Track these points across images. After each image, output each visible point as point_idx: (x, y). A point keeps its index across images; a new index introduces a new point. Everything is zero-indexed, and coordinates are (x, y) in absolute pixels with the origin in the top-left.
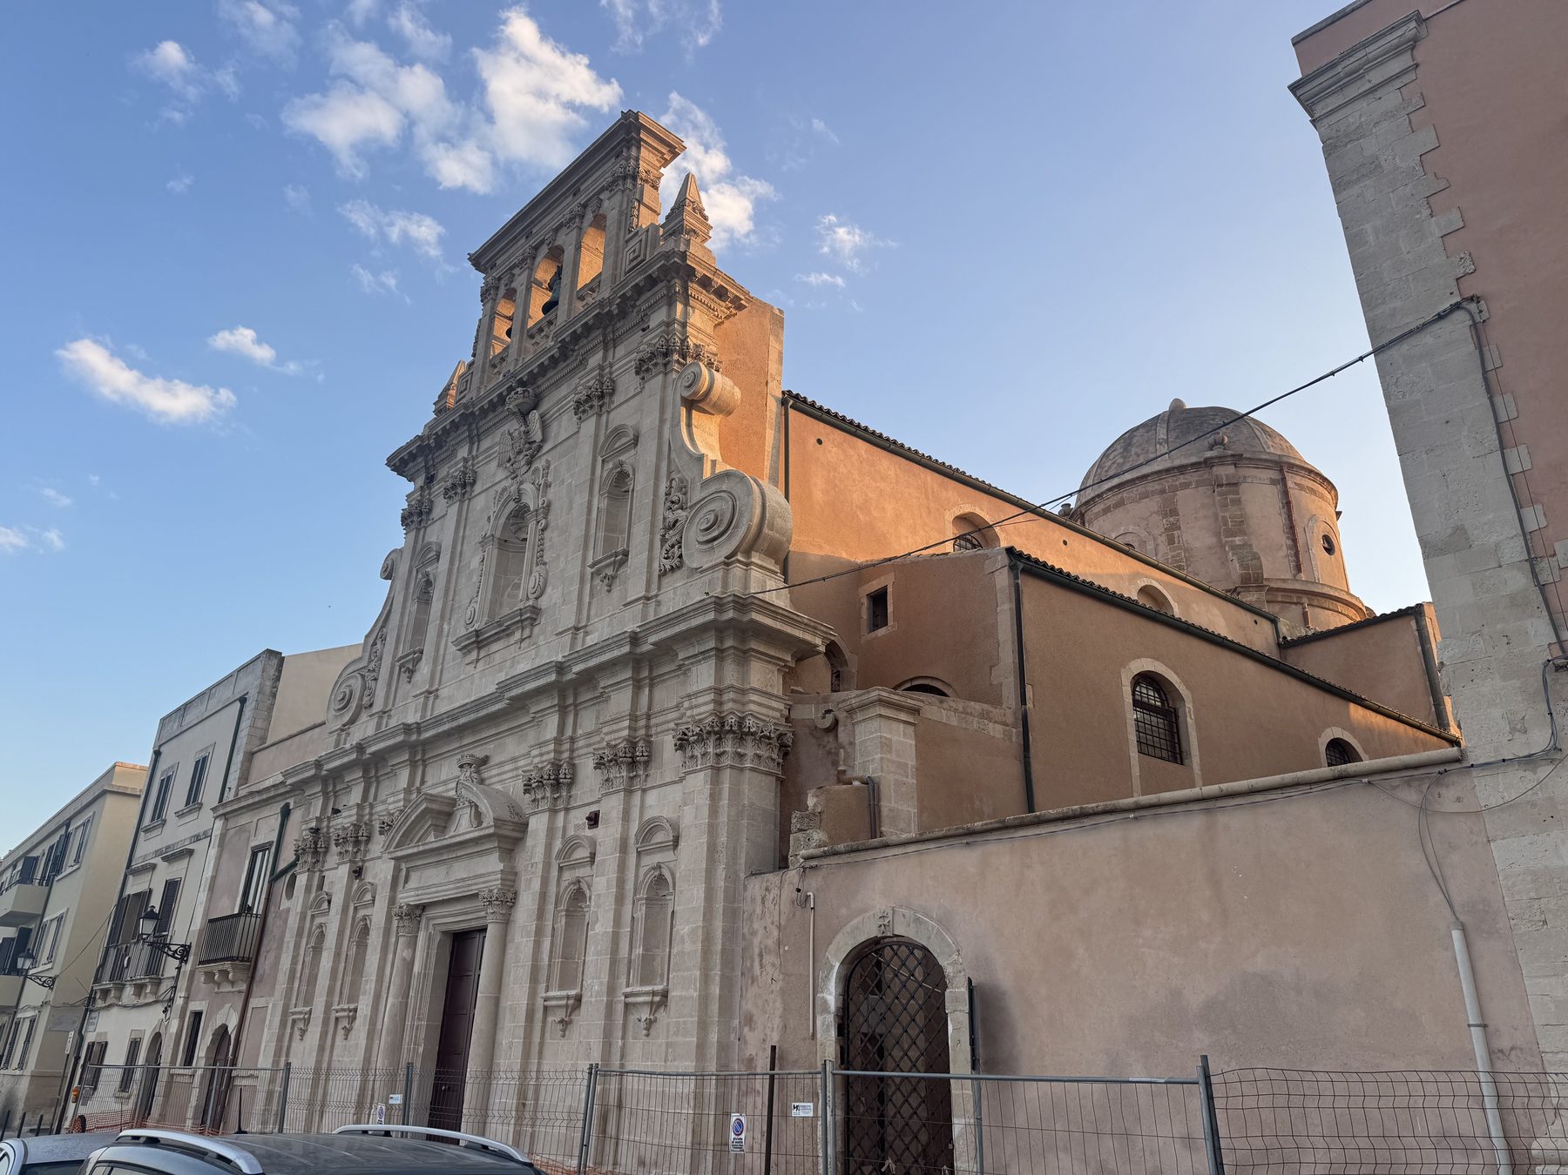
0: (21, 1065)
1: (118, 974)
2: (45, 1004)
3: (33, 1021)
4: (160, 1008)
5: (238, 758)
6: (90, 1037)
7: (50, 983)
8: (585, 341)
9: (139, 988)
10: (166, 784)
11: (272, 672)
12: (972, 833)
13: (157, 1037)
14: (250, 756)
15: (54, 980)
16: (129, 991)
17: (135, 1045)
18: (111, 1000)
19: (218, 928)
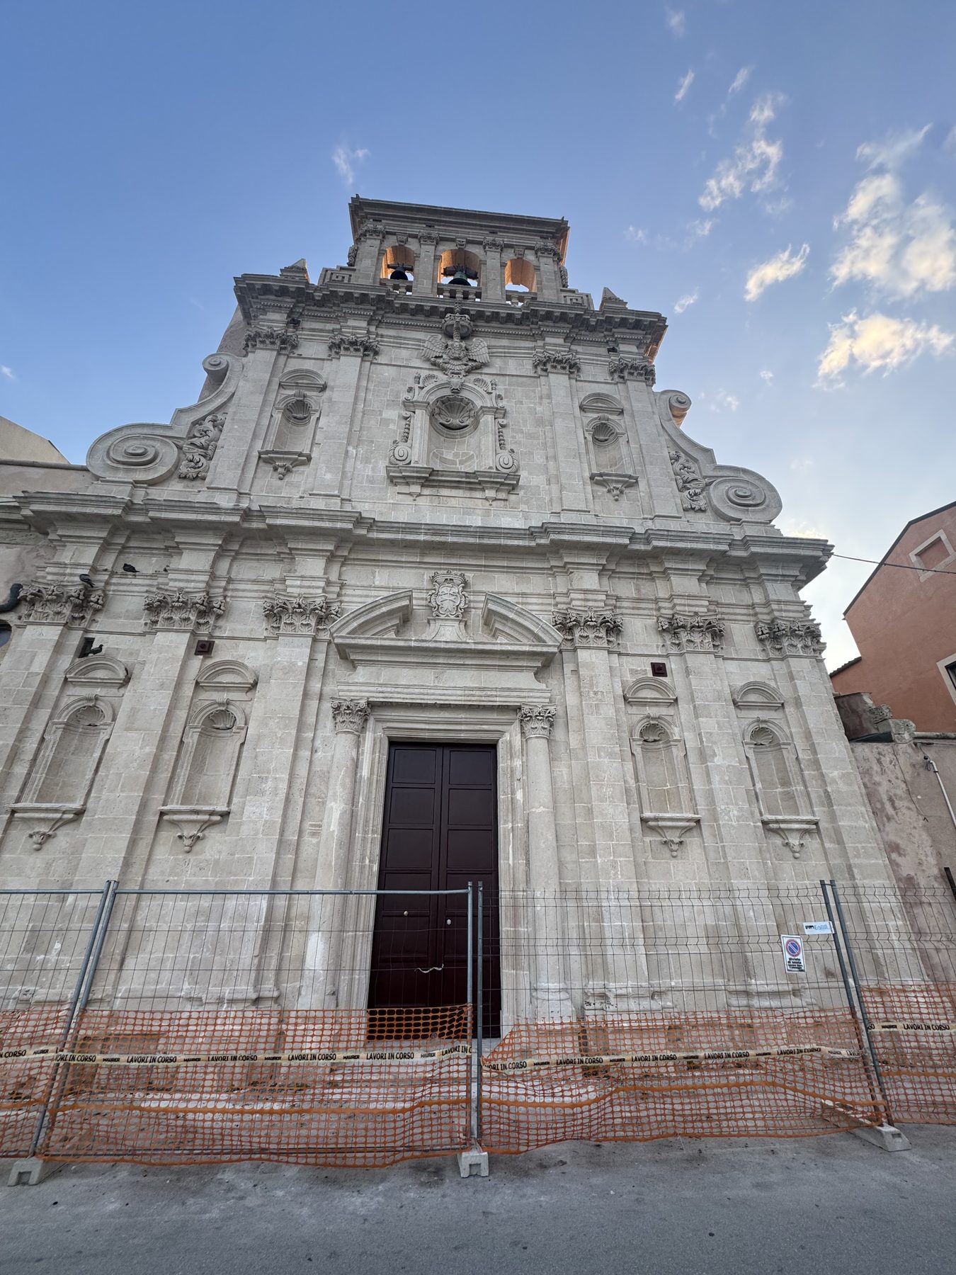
8: (551, 324)
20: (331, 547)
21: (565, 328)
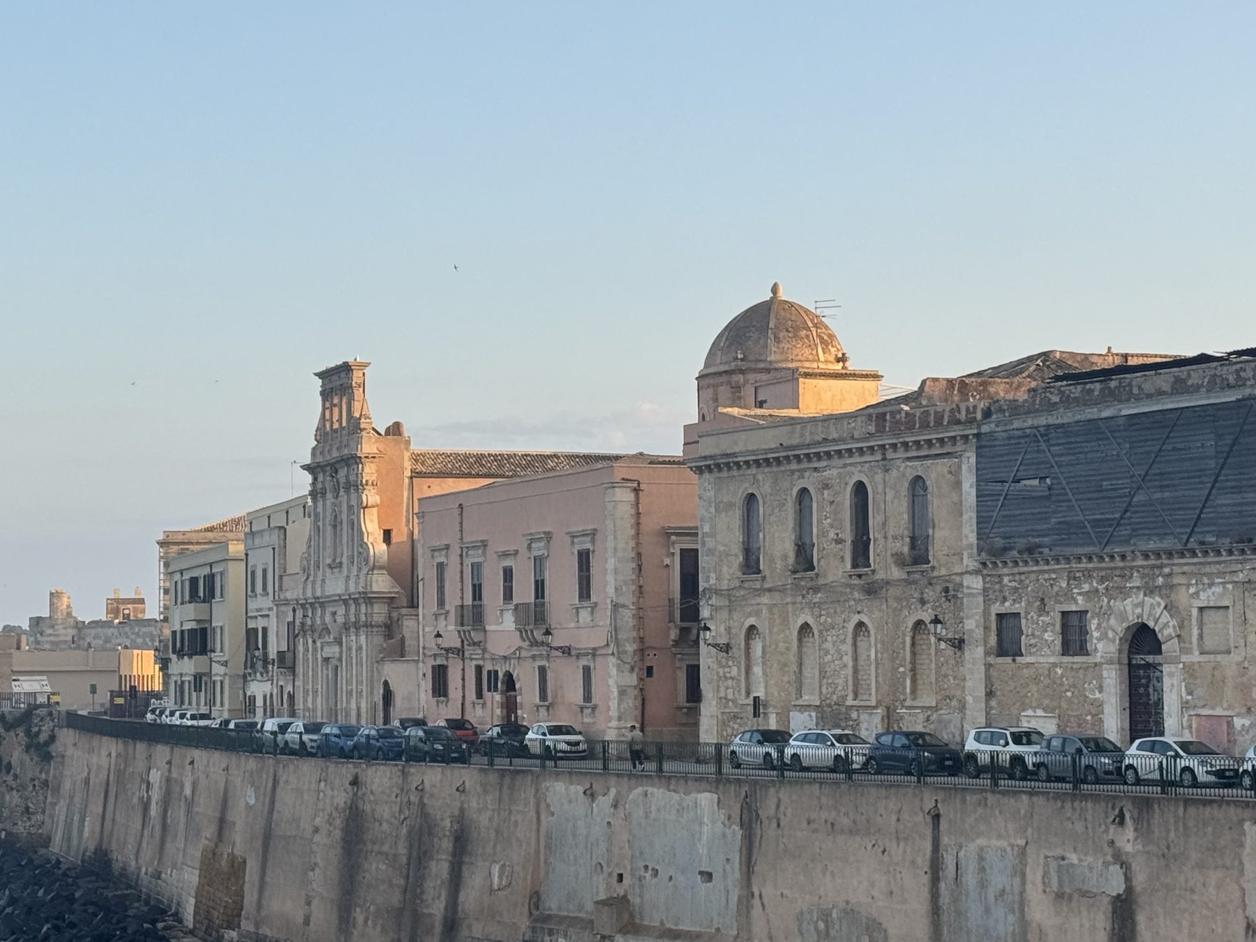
0: (222, 705)
1: (253, 666)
2: (225, 674)
3: (222, 683)
4: (269, 683)
5: (277, 578)
6: (248, 694)
7: (225, 664)
9: (262, 674)
10: (253, 573)
11: (282, 537)
13: (271, 695)
14: (281, 577)
15: (226, 662)
16: (258, 674)
17: (265, 697)
18: (253, 677)
19: (281, 654)
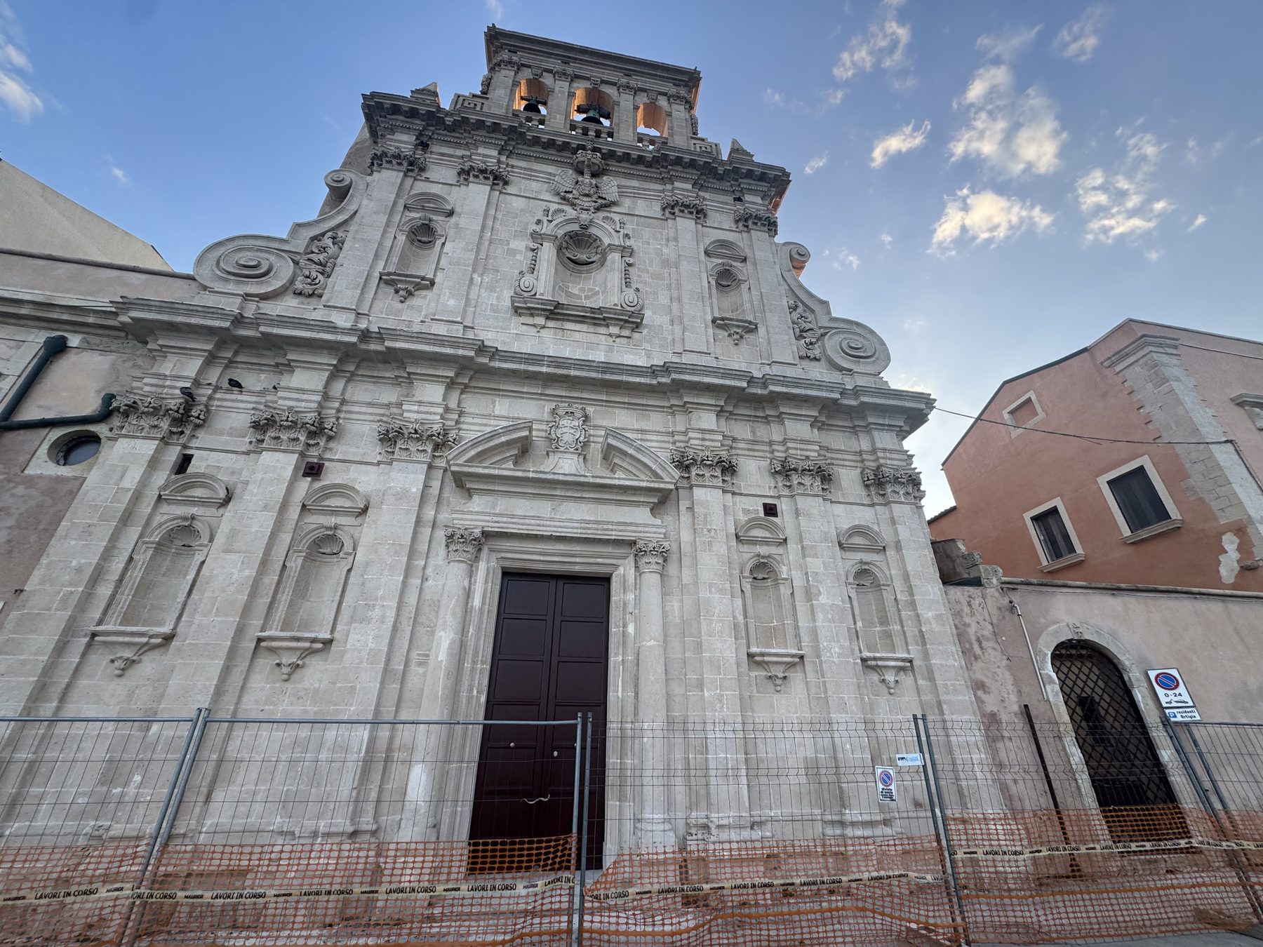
12: (1119, 589)
20: (451, 374)
21: (694, 174)
